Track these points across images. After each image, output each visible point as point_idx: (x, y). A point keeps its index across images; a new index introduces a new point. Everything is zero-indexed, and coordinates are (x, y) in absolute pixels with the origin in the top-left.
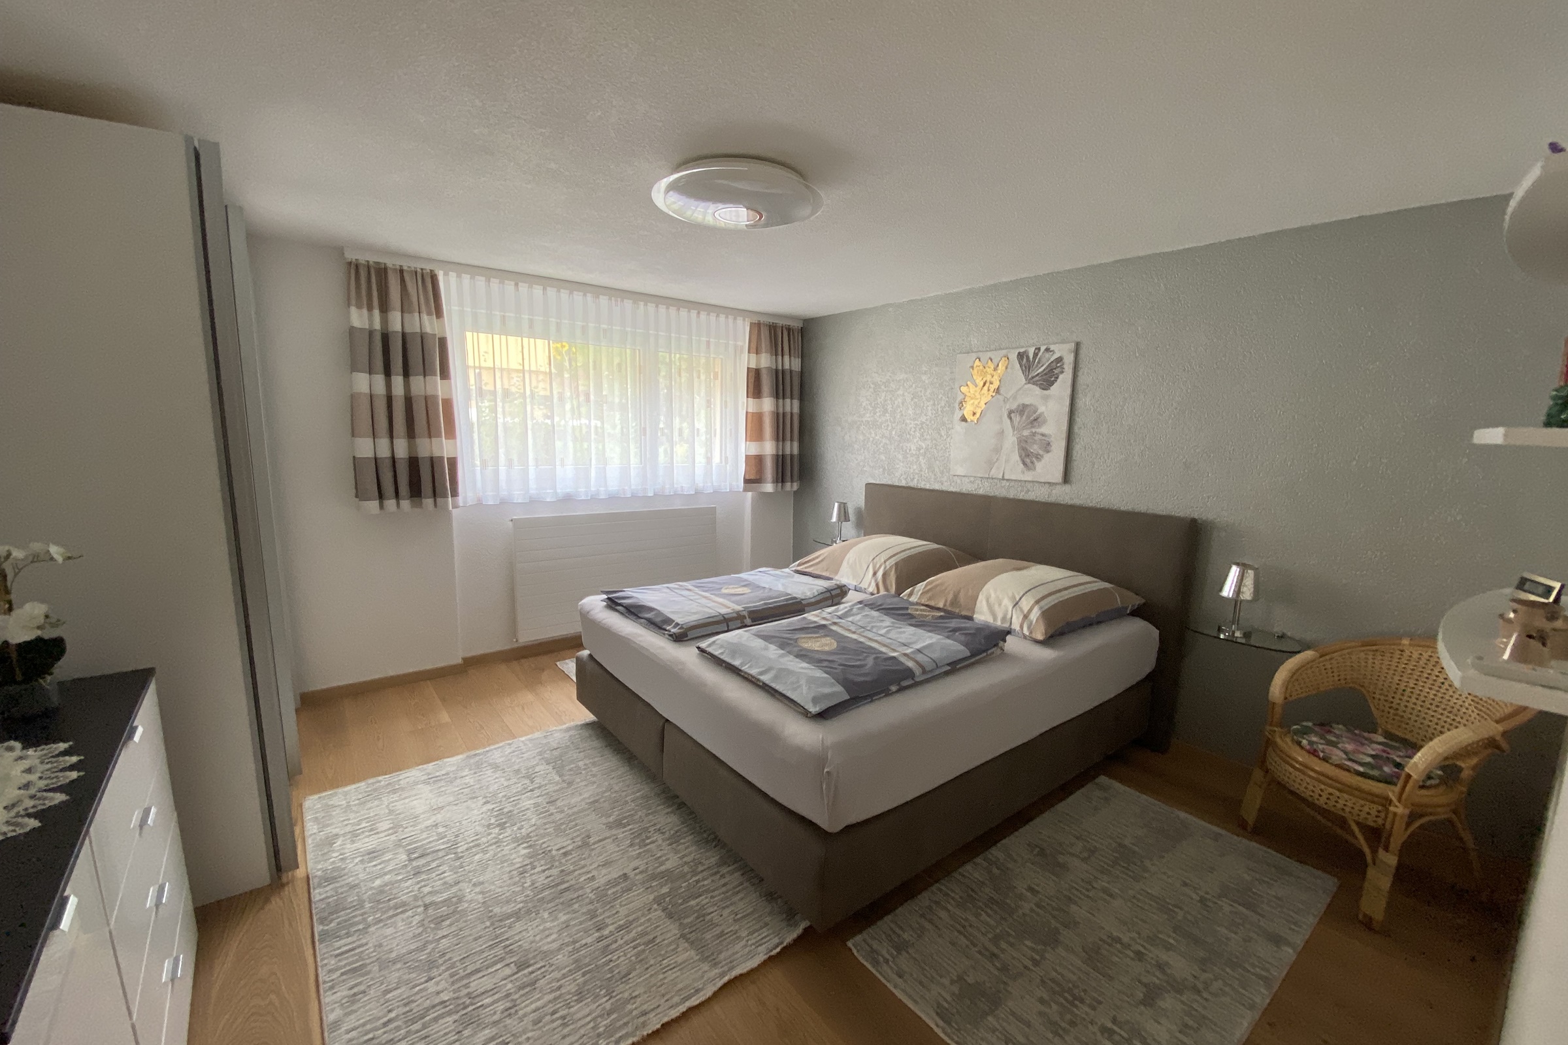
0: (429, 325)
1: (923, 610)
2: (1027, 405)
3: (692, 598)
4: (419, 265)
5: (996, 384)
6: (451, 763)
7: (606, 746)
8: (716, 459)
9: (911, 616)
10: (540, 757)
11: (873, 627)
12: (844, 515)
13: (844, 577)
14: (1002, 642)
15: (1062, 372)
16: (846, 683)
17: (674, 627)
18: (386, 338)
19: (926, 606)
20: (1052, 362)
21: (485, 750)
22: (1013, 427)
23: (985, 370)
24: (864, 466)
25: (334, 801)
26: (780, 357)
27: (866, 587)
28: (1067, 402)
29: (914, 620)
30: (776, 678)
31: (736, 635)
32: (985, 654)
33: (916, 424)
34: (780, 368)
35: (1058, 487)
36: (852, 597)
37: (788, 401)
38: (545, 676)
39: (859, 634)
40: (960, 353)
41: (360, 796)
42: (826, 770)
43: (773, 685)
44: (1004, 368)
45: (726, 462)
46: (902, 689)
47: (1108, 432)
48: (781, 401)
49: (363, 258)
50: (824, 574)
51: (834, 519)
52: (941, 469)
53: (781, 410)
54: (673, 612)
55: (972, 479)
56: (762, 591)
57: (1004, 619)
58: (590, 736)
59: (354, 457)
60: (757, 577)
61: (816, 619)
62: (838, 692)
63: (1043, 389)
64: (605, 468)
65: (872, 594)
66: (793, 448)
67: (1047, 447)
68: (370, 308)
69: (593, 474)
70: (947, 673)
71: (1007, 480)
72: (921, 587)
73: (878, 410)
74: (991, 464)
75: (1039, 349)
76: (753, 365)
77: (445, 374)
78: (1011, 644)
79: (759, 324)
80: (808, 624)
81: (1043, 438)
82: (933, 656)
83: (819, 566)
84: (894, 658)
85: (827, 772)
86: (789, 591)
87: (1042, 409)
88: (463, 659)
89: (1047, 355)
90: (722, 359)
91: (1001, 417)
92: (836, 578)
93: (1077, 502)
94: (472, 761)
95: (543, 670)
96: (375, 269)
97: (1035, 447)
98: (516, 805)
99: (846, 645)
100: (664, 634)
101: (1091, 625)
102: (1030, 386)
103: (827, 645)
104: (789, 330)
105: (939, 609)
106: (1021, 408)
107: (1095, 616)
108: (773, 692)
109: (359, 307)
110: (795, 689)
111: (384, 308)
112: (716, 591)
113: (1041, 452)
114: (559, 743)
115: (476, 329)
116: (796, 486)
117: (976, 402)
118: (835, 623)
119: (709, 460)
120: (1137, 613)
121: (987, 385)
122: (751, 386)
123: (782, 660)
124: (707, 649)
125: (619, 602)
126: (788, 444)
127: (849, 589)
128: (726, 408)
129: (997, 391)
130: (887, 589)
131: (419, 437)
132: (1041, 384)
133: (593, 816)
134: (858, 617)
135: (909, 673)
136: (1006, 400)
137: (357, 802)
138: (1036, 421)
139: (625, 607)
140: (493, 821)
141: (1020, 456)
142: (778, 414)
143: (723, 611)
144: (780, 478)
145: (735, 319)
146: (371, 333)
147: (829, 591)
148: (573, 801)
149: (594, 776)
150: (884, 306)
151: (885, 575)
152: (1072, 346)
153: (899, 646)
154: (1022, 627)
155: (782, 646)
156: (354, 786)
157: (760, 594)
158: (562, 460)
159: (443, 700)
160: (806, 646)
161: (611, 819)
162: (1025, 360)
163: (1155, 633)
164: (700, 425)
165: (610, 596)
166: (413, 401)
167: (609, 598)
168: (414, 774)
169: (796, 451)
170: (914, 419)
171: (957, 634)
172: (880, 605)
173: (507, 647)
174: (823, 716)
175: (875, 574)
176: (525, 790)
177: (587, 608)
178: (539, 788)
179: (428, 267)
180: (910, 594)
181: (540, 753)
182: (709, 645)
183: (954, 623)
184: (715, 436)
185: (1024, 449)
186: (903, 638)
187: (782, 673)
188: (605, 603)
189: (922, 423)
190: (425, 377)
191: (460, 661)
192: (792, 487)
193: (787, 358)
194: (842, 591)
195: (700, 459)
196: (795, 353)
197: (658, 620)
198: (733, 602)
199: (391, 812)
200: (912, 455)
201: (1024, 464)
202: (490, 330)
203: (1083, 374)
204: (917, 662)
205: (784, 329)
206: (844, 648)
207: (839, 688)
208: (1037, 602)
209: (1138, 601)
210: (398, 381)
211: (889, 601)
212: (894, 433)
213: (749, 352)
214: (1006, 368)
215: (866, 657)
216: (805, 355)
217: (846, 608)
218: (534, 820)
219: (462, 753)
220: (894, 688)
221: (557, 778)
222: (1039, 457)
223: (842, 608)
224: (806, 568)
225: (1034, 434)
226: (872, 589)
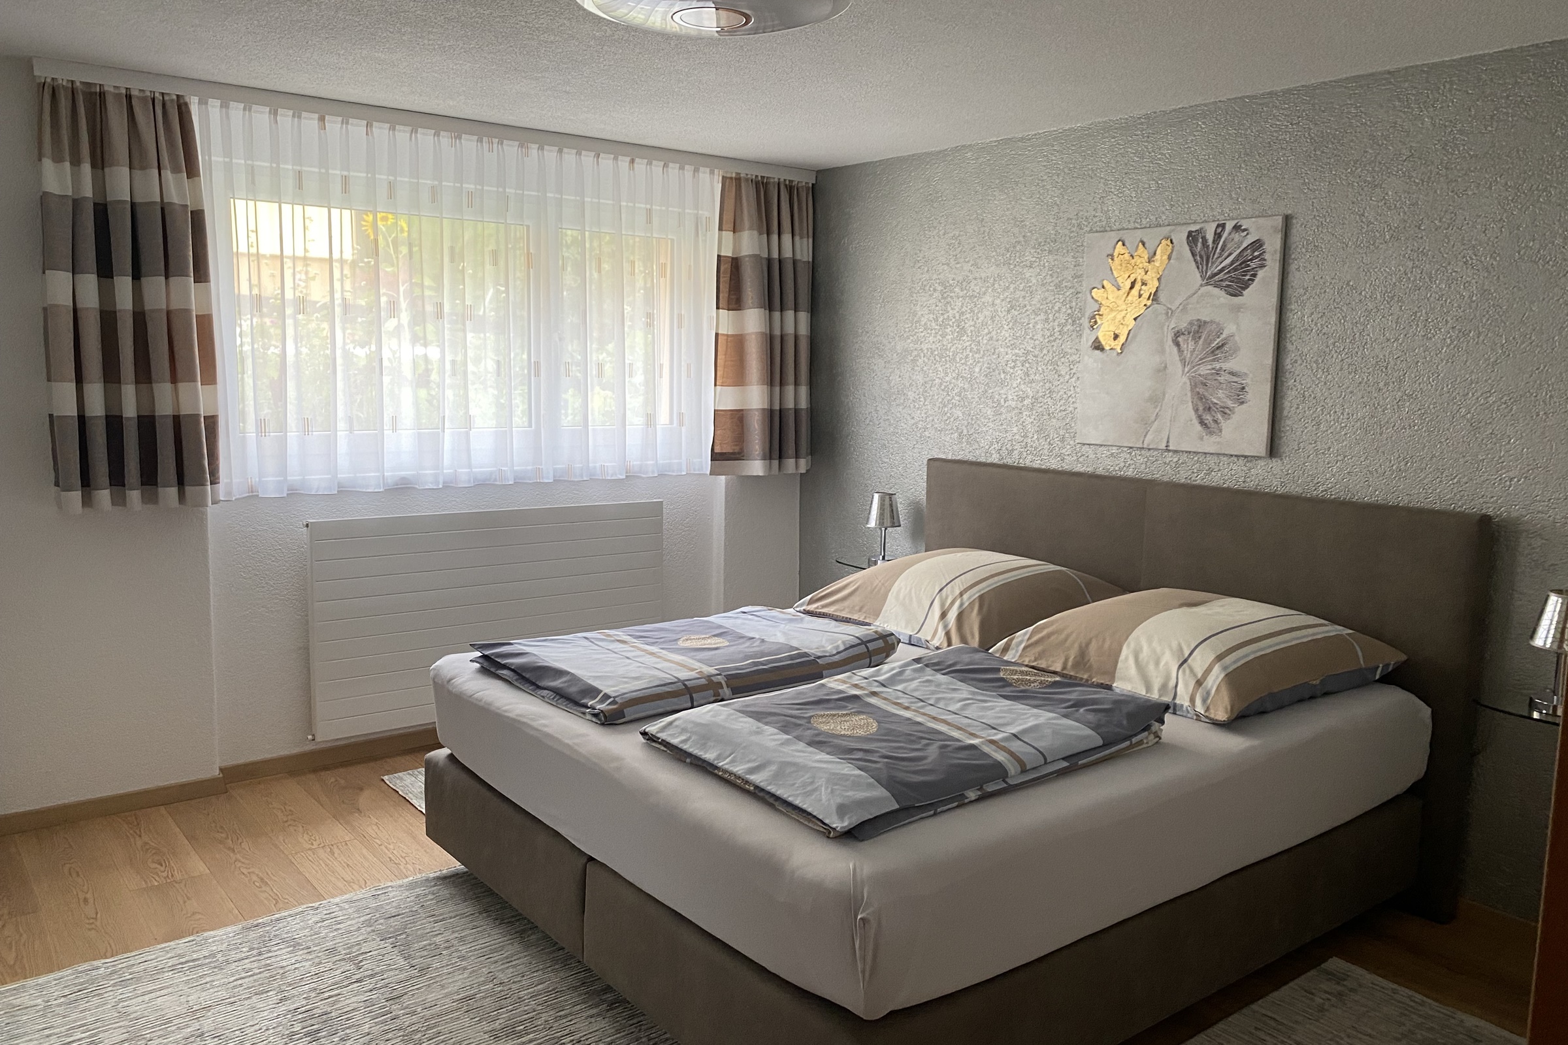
0: (176, 190)
1: (1027, 674)
2: (1205, 322)
3: (628, 655)
4: (158, 88)
5: (1153, 285)
6: (220, 937)
7: (480, 913)
8: (663, 417)
9: (1005, 683)
10: (369, 929)
11: (938, 700)
12: (890, 516)
13: (890, 621)
14: (1157, 724)
15: (1262, 266)
16: (892, 784)
17: (602, 701)
18: (102, 212)
19: (1033, 667)
20: (1246, 249)
21: (273, 917)
22: (1184, 362)
23: (1133, 261)
24: (926, 429)
25: (24, 999)
26: (775, 237)
27: (929, 638)
28: (1273, 319)
29: (1008, 689)
30: (777, 776)
31: (709, 711)
32: (1128, 743)
33: (1017, 355)
34: (775, 255)
35: (1262, 463)
36: (904, 653)
37: (790, 314)
38: (364, 798)
39: (915, 711)
40: (1091, 231)
41: (67, 992)
42: (859, 917)
43: (771, 788)
44: (1165, 257)
45: (681, 424)
46: (985, 797)
47: (1341, 369)
48: (777, 315)
49: (63, 76)
50: (855, 617)
51: (872, 524)
52: (1062, 432)
53: (777, 332)
54: (596, 678)
55: (1114, 450)
56: (748, 644)
57: (1164, 688)
58: (452, 897)
59: (51, 416)
60: (739, 621)
61: (842, 687)
62: (880, 799)
63: (1232, 295)
64: (467, 434)
65: (938, 648)
66: (797, 397)
67: (1240, 394)
68: (76, 162)
69: (447, 445)
70: (1062, 773)
71: (1176, 452)
72: (1022, 636)
73: (948, 330)
74: (1145, 423)
75: (1223, 226)
76: (728, 252)
77: (201, 274)
78: (1171, 727)
79: (738, 179)
80: (828, 695)
81: (1235, 379)
82: (1040, 744)
83: (846, 603)
84: (973, 747)
85: (861, 919)
86: (795, 644)
87: (1230, 329)
88: (221, 770)
89: (1237, 237)
90: (672, 240)
91: (1161, 343)
92: (877, 623)
93: (1294, 489)
94: (252, 935)
95: (361, 789)
96: (84, 93)
97: (1221, 394)
98: (334, 1003)
99: (893, 727)
100: (584, 713)
101: (1312, 698)
102: (1210, 288)
103: (861, 727)
104: (790, 188)
105: (1055, 673)
106: (1195, 328)
107: (1318, 682)
108: (771, 800)
109: (58, 159)
110: (808, 794)
111: (100, 161)
112: (669, 643)
113: (1230, 404)
114: (398, 907)
115: (253, 194)
116: (803, 465)
117: (1119, 317)
118: (874, 694)
119: (650, 420)
120: (1389, 679)
121: (1137, 286)
122: (725, 288)
123: (786, 749)
124: (659, 735)
125: (504, 662)
126: (790, 390)
127: (899, 641)
128: (680, 326)
129: (1155, 297)
130: (963, 640)
131: (157, 382)
132: (1228, 286)
133: (466, 1021)
134: (915, 684)
135: (998, 770)
136: (1169, 313)
137: (62, 1000)
138: (1219, 349)
139: (513, 670)
140: (297, 1027)
141: (1196, 410)
142: (771, 338)
143: (684, 675)
144: (776, 450)
145: (696, 170)
146: (77, 203)
147: (863, 642)
148: (431, 997)
149: (462, 958)
150: (956, 149)
151: (960, 617)
152: (1279, 221)
153: (983, 729)
154: (1192, 700)
155: (785, 729)
156: (52, 976)
157: (744, 647)
158: (394, 420)
159: (192, 838)
160: (825, 728)
161: (497, 1025)
162: (1199, 245)
163: (1427, 711)
164: (636, 355)
165: (487, 653)
166: (148, 319)
167: (484, 657)
168: (158, 955)
169: (804, 404)
170: (1014, 347)
171: (1082, 710)
172: (950, 666)
173: (296, 750)
174: (853, 835)
175: (943, 615)
176: (348, 982)
177: (447, 673)
178: (372, 976)
179: (173, 90)
180: (1006, 649)
181: (368, 923)
182: (663, 729)
183: (1075, 694)
184: (661, 377)
185: (1201, 398)
186: (990, 717)
187: (785, 769)
188: (478, 665)
189: (1027, 353)
190: (167, 278)
191: (216, 773)
192: (796, 466)
193: (787, 238)
194: (886, 642)
195: (635, 421)
196: (801, 229)
197: (573, 690)
198: (700, 661)
199: (123, 1015)
200: (1010, 409)
201: (1202, 423)
202: (276, 196)
203: (1298, 269)
204: (1012, 754)
205: (782, 187)
206: (890, 732)
207: (880, 792)
208: (1220, 658)
209: (1393, 657)
210: (123, 285)
211: (966, 658)
212: (977, 370)
213: (720, 229)
214: (1169, 258)
215: (927, 745)
216: (822, 233)
217: (893, 669)
218: (366, 1027)
219: (233, 923)
220: (972, 795)
221: (402, 962)
222: (1226, 412)
223: (887, 669)
224: (823, 606)
225: (1218, 372)
226: (939, 640)
